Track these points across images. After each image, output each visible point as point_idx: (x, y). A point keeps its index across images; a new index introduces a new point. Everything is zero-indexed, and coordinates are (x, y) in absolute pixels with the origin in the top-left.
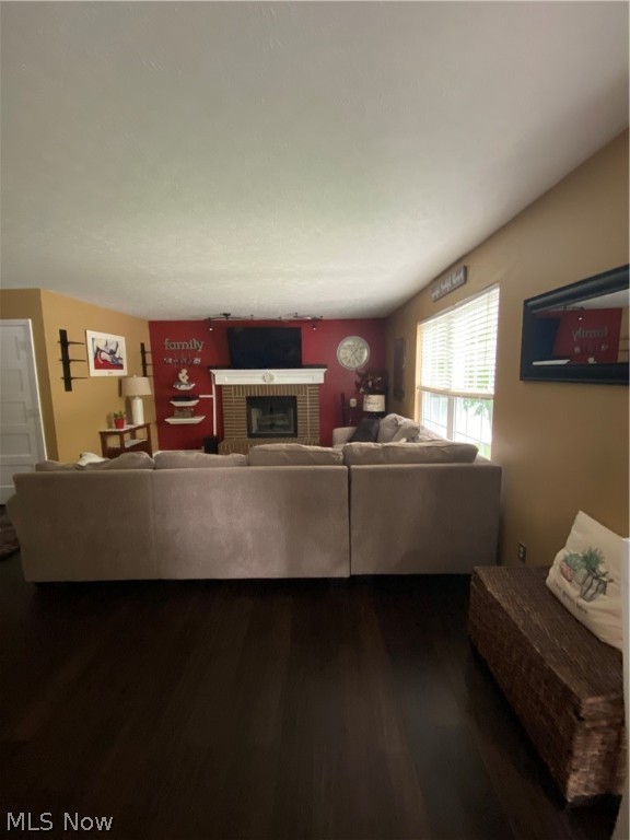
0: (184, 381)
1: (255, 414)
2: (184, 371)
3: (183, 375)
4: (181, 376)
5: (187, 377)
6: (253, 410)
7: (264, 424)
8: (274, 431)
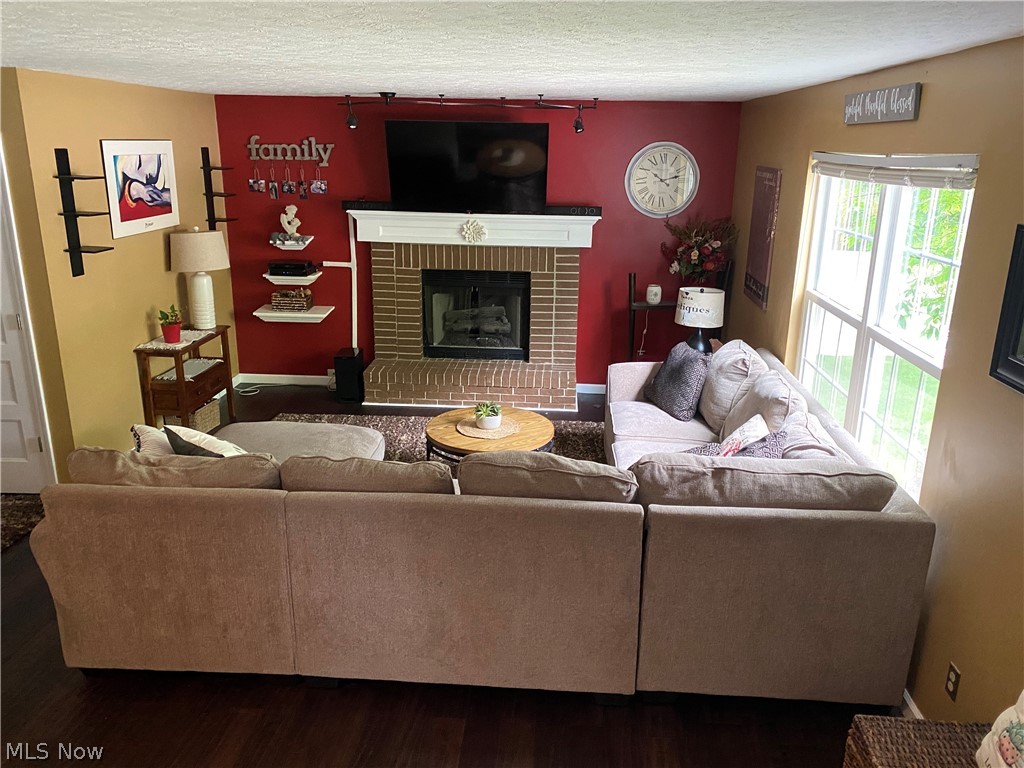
0: (292, 230)
1: (440, 304)
2: (292, 210)
3: (290, 219)
4: (284, 219)
5: (297, 223)
6: (435, 296)
7: (456, 327)
8: (479, 343)
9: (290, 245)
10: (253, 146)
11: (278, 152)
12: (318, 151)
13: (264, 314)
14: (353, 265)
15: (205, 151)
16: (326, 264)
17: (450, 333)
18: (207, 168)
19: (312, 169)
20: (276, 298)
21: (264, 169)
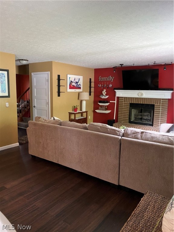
0: (104, 94)
2: (105, 90)
3: (104, 92)
4: (103, 92)
5: (106, 93)
6: (133, 110)
7: (137, 117)
8: (142, 121)
9: (103, 97)
10: (100, 78)
11: (104, 79)
12: (111, 78)
13: (97, 111)
14: (116, 102)
15: (90, 79)
16: (110, 101)
17: (136, 118)
18: (90, 82)
19: (110, 82)
20: (100, 108)
21: (101, 82)
